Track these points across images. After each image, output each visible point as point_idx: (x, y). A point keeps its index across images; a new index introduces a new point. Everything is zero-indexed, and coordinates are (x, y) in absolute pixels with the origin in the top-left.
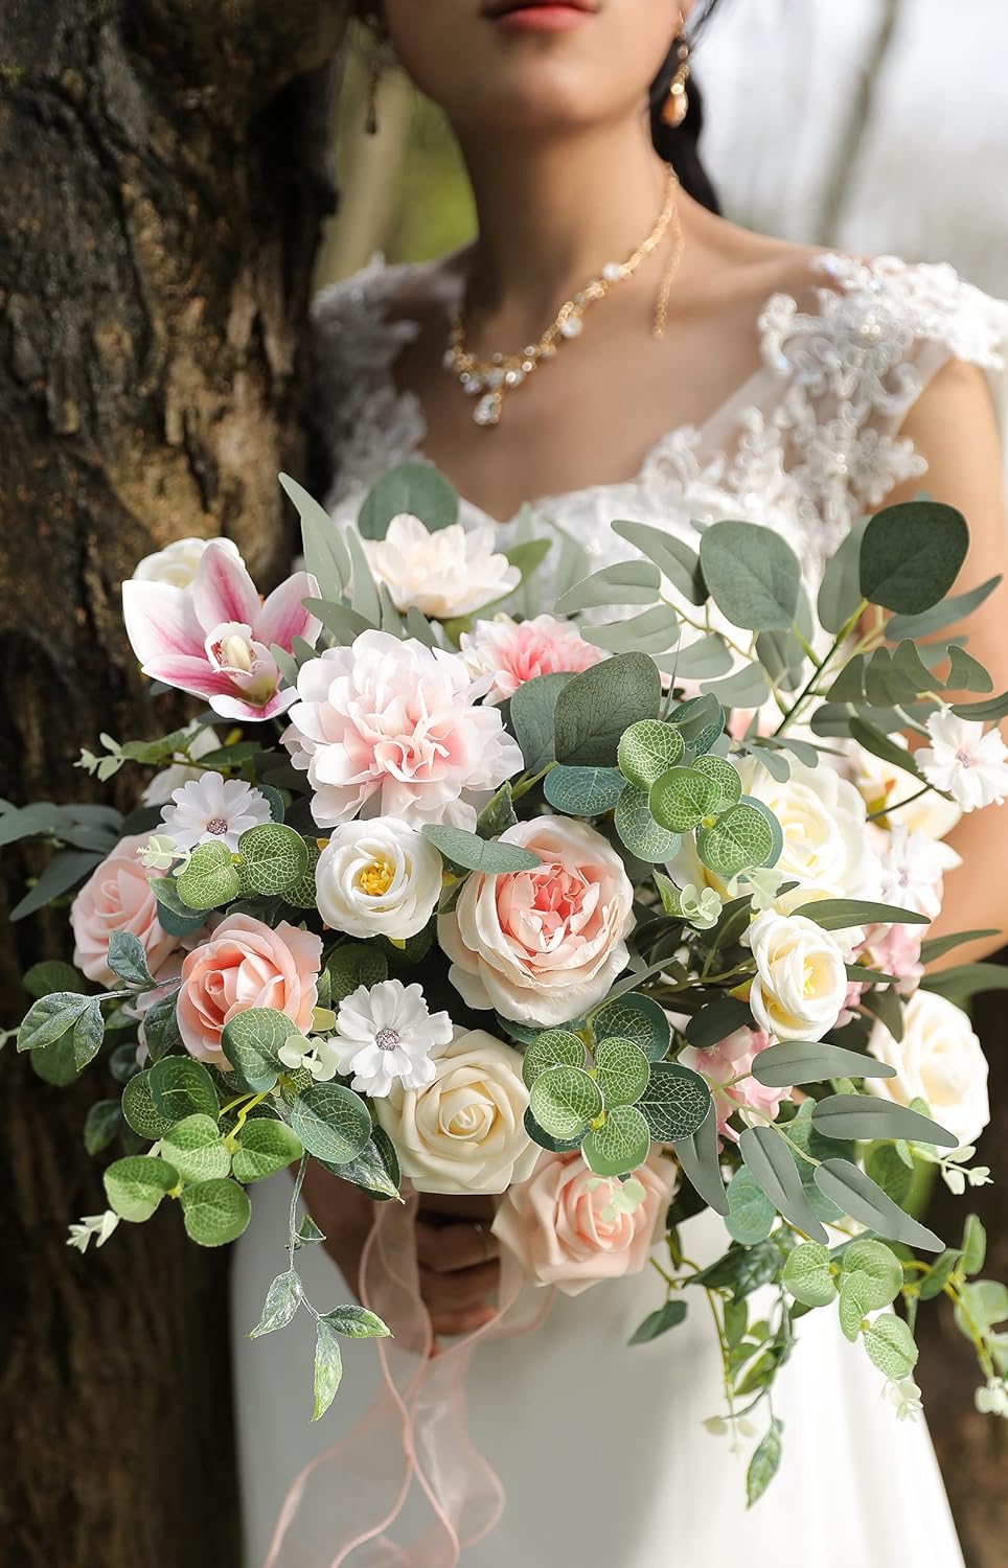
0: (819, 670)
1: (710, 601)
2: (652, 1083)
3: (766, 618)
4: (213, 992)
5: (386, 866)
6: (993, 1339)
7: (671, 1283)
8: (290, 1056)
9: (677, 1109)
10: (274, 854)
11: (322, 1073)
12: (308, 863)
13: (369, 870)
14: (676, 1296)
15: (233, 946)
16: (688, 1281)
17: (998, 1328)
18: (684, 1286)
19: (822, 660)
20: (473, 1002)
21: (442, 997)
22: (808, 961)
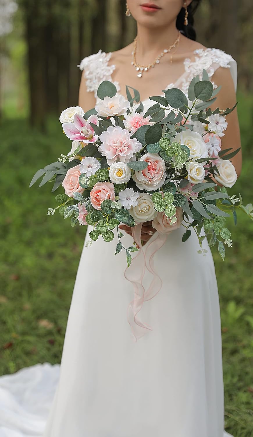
0: (191, 111)
1: (169, 105)
2: (175, 197)
3: (179, 105)
4: (97, 198)
5: (121, 171)
6: (251, 214)
7: (186, 227)
8: (113, 206)
9: (180, 201)
10: (102, 174)
11: (119, 207)
12: (107, 173)
13: (118, 172)
14: (188, 229)
15: (99, 189)
16: (189, 226)
17: (252, 212)
18: (189, 227)
19: (191, 109)
20: (141, 189)
21: (136, 189)
22: (197, 170)
